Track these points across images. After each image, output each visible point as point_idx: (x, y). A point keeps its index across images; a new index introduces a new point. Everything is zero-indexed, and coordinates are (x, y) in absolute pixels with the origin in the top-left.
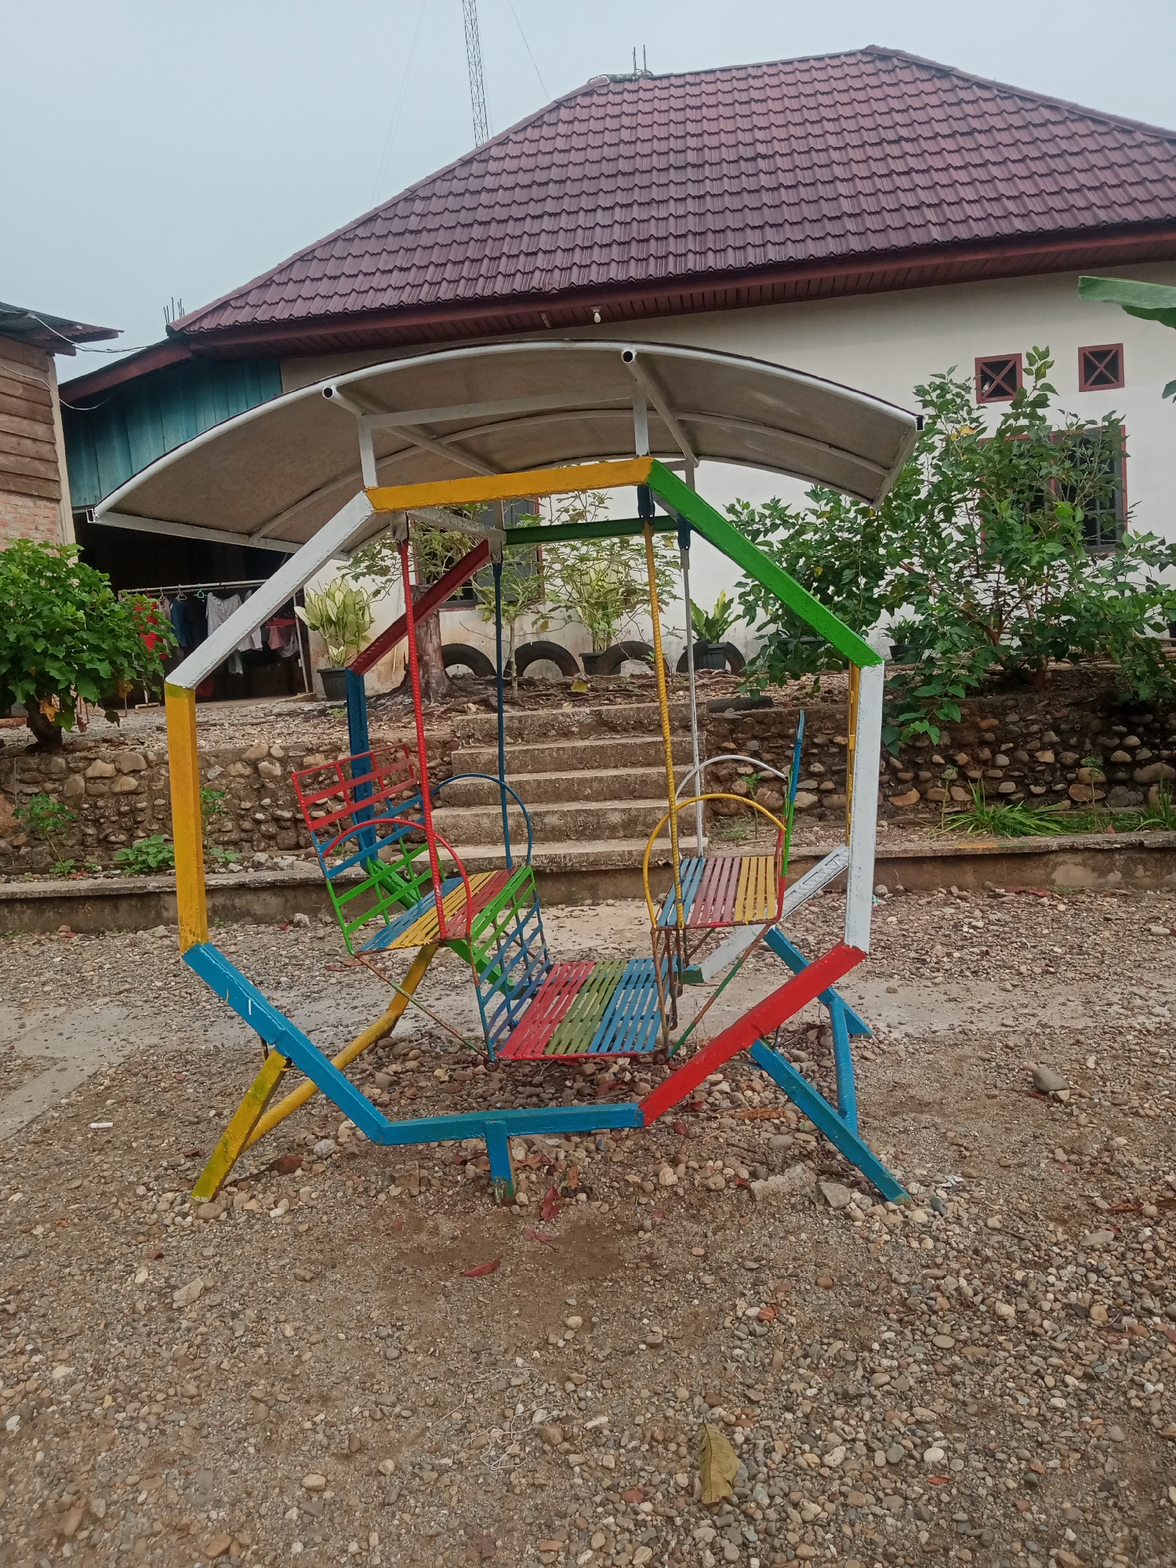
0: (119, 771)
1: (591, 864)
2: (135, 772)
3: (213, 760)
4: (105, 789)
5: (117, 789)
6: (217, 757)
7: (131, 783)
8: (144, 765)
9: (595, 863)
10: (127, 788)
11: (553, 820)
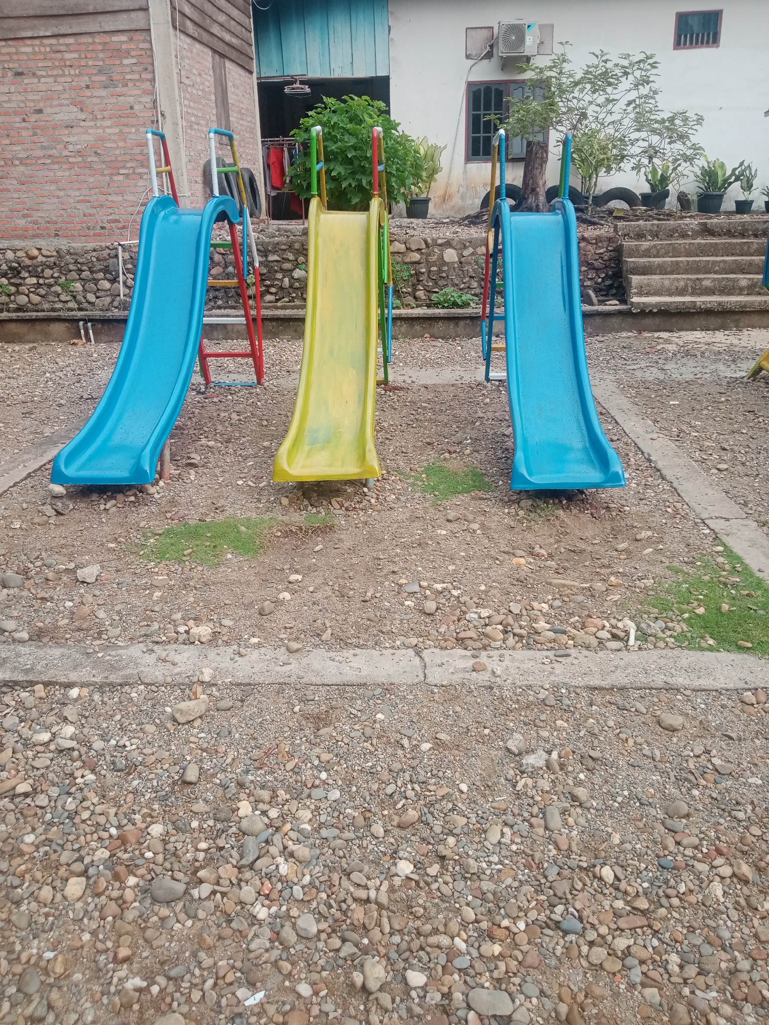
0: (408, 249)
1: (742, 307)
2: (419, 250)
3: (468, 244)
4: (400, 259)
5: (408, 260)
6: (470, 242)
7: (416, 257)
8: (424, 246)
9: (745, 306)
10: (414, 260)
11: (707, 283)
